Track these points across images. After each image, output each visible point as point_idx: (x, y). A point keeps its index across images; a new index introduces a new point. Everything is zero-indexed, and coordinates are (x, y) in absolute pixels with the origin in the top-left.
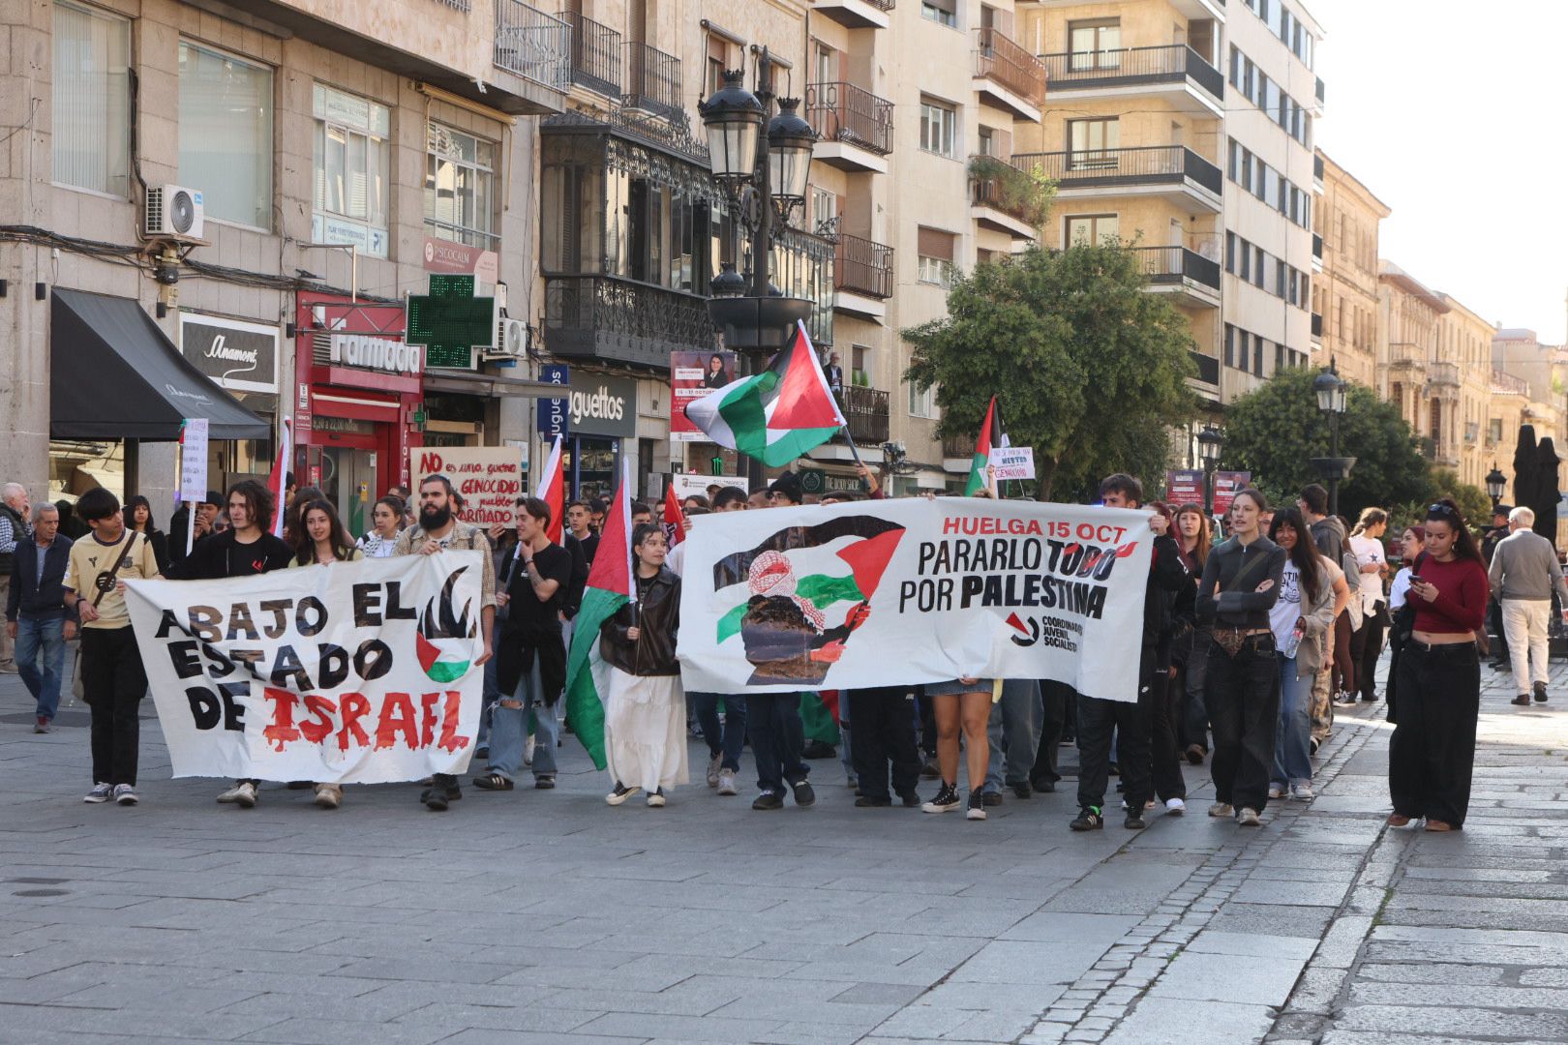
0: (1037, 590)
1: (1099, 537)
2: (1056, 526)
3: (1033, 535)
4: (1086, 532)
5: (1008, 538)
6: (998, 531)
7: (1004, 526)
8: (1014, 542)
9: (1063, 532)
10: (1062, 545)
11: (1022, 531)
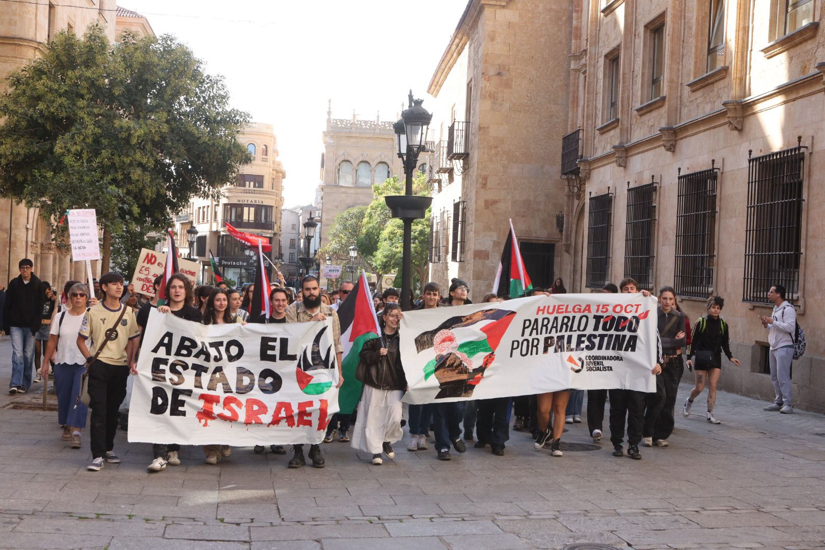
0: (583, 342)
1: (626, 311)
2: (601, 307)
3: (586, 313)
4: (618, 309)
5: (571, 315)
6: (566, 311)
7: (570, 309)
8: (574, 317)
9: (604, 310)
10: (602, 317)
11: (580, 311)
